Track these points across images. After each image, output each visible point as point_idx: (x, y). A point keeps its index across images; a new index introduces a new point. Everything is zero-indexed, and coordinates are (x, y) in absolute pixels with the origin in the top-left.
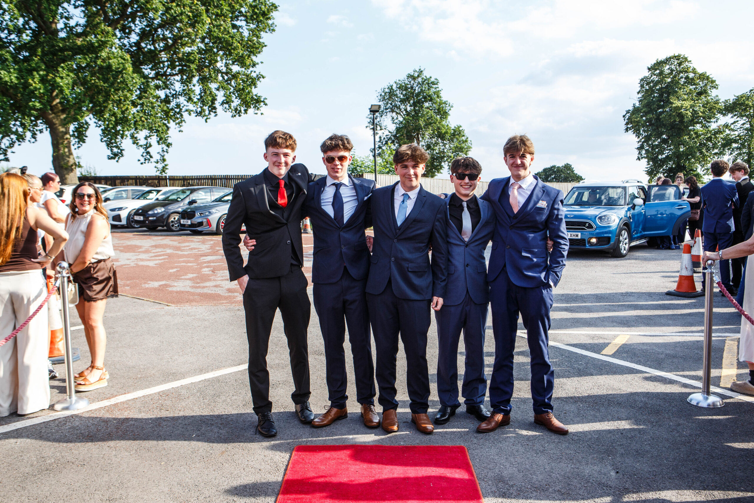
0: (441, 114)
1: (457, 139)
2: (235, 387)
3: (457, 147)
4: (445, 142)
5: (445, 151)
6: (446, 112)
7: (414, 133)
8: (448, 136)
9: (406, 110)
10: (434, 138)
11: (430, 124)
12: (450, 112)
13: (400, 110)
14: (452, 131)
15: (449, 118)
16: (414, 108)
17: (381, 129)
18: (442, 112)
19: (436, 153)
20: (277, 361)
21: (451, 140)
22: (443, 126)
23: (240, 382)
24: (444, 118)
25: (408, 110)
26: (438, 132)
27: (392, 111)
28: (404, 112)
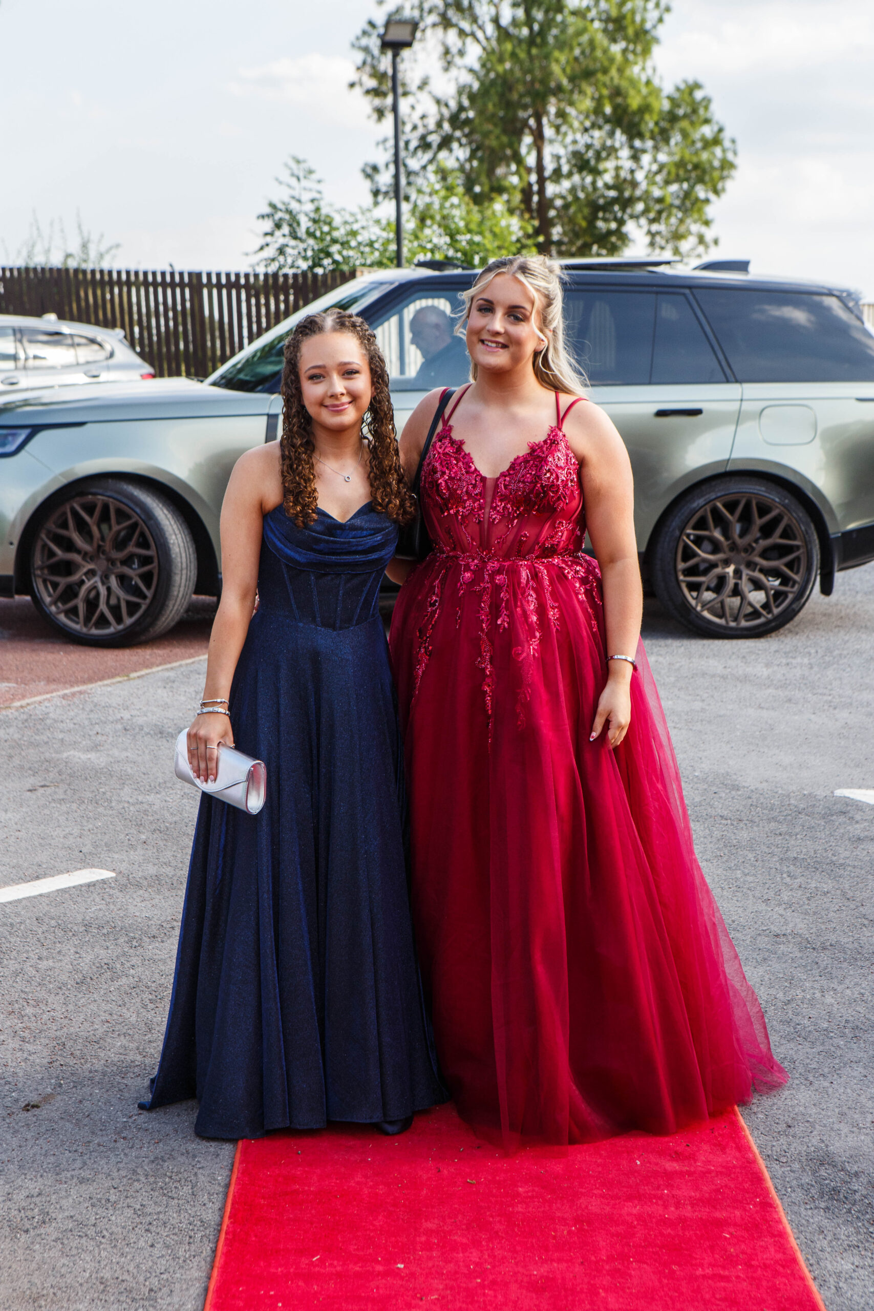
0: (626, 38)
1: (685, 135)
2: (41, 936)
3: (681, 164)
4: (637, 143)
5: (640, 176)
6: (646, 32)
7: (525, 107)
8: (649, 123)
9: (496, 20)
10: (600, 128)
11: (588, 74)
12: (661, 32)
13: (474, 20)
14: (666, 105)
15: (656, 50)
16: (528, 12)
17: (405, 94)
18: (630, 31)
19: (608, 187)
20: (152, 870)
21: (663, 136)
22: (633, 83)
23: (53, 923)
24: (634, 52)
25: (505, 20)
26: (616, 108)
27: (446, 23)
28: (490, 29)
